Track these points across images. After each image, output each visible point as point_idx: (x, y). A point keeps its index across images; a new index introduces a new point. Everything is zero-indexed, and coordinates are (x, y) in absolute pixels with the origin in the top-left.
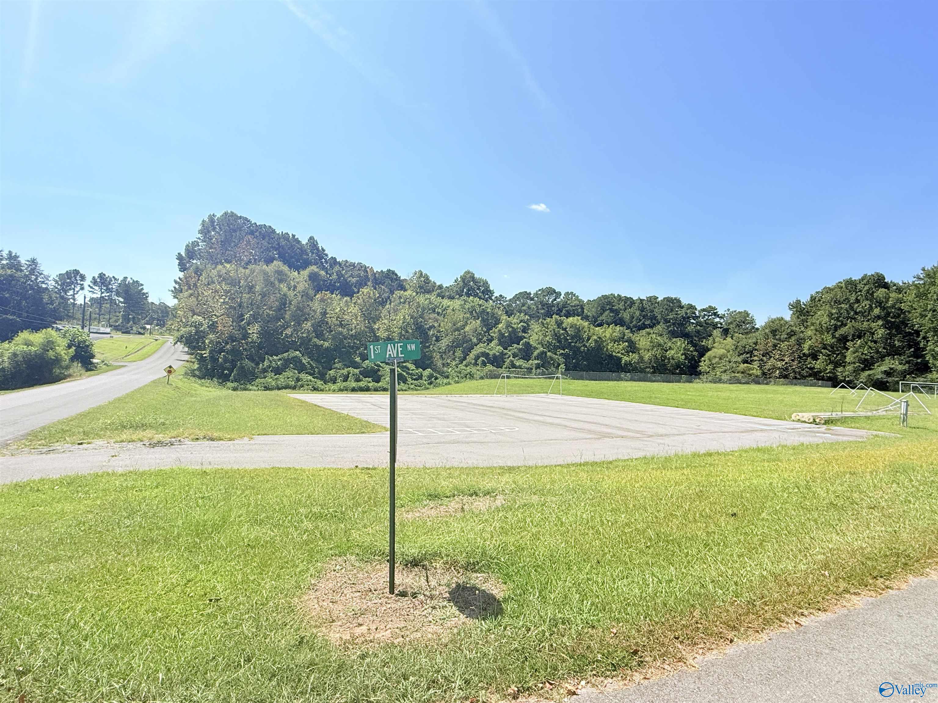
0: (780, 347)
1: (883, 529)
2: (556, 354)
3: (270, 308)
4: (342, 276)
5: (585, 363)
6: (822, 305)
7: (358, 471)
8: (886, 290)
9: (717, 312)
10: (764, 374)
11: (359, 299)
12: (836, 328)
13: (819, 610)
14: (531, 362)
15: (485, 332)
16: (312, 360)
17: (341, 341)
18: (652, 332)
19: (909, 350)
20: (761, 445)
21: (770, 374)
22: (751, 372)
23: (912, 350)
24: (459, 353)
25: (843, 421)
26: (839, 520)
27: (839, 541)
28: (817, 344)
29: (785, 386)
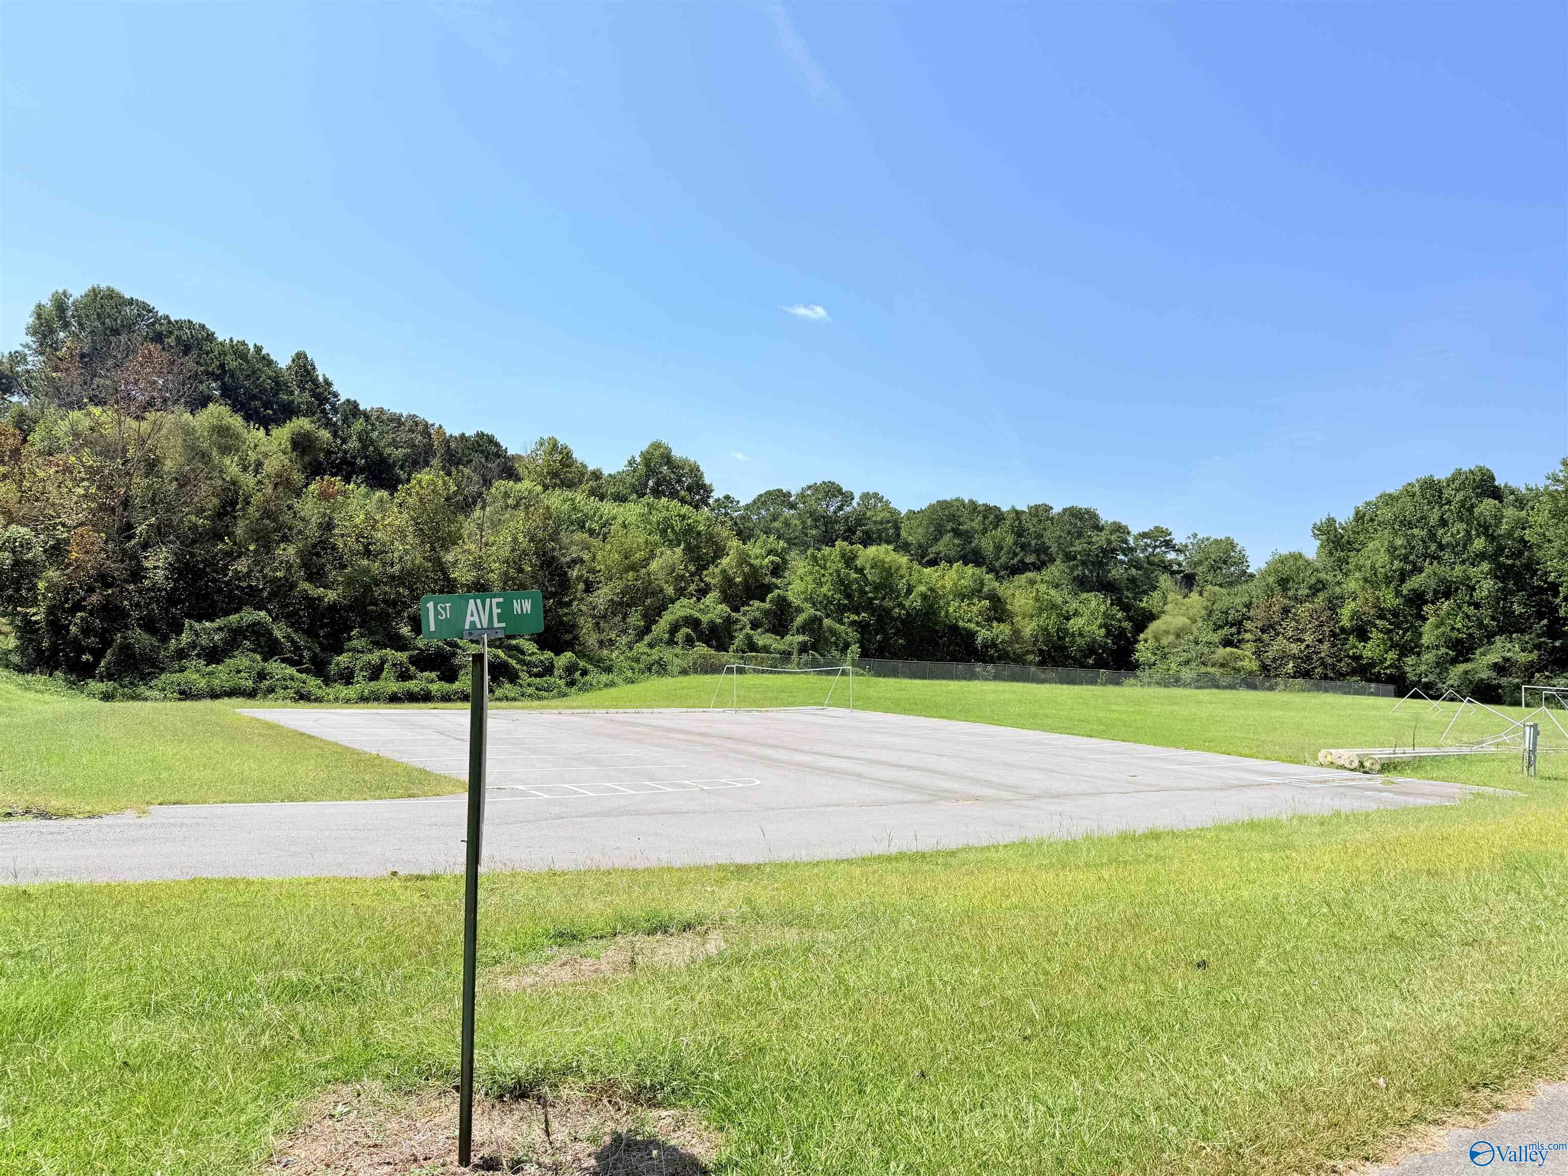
0: (1295, 614)
1: (1489, 986)
2: (841, 622)
3: (200, 512)
4: (372, 442)
5: (900, 641)
6: (1376, 530)
7: (396, 884)
8: (1497, 502)
9: (1171, 540)
10: (1264, 668)
11: (410, 495)
12: (1403, 576)
13: (1367, 1159)
14: (788, 638)
15: (692, 575)
16: (296, 631)
17: (367, 589)
18: (1039, 578)
19: (1540, 621)
20: (1259, 815)
21: (1276, 669)
22: (1240, 664)
23: (1545, 622)
24: (635, 619)
25: (1416, 764)
26: (1407, 970)
27: (1406, 1014)
28: (1366, 609)
29: (1305, 694)
